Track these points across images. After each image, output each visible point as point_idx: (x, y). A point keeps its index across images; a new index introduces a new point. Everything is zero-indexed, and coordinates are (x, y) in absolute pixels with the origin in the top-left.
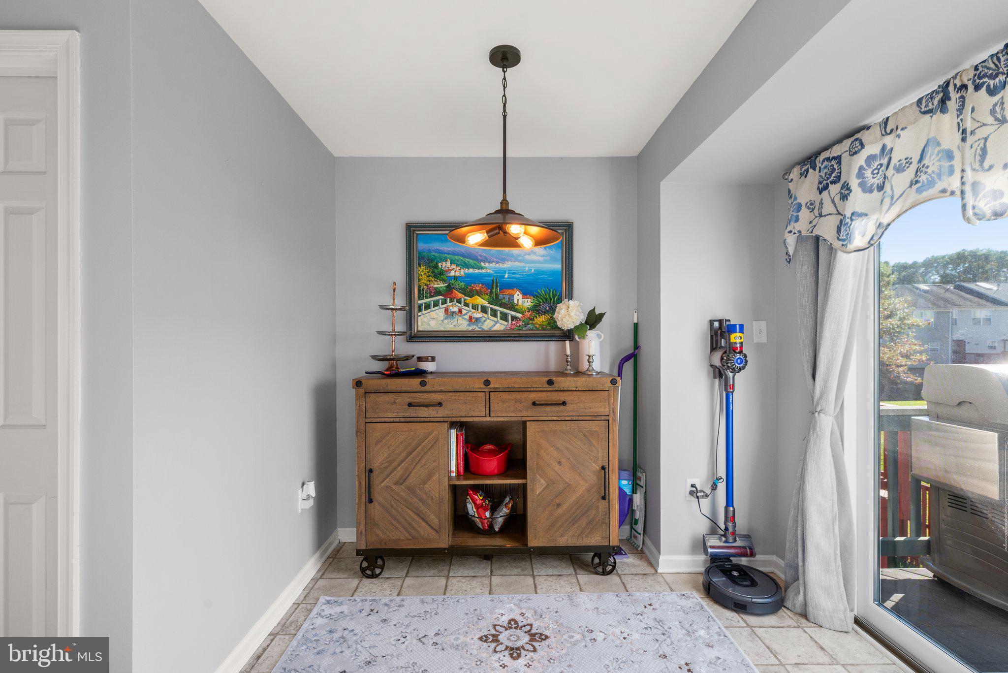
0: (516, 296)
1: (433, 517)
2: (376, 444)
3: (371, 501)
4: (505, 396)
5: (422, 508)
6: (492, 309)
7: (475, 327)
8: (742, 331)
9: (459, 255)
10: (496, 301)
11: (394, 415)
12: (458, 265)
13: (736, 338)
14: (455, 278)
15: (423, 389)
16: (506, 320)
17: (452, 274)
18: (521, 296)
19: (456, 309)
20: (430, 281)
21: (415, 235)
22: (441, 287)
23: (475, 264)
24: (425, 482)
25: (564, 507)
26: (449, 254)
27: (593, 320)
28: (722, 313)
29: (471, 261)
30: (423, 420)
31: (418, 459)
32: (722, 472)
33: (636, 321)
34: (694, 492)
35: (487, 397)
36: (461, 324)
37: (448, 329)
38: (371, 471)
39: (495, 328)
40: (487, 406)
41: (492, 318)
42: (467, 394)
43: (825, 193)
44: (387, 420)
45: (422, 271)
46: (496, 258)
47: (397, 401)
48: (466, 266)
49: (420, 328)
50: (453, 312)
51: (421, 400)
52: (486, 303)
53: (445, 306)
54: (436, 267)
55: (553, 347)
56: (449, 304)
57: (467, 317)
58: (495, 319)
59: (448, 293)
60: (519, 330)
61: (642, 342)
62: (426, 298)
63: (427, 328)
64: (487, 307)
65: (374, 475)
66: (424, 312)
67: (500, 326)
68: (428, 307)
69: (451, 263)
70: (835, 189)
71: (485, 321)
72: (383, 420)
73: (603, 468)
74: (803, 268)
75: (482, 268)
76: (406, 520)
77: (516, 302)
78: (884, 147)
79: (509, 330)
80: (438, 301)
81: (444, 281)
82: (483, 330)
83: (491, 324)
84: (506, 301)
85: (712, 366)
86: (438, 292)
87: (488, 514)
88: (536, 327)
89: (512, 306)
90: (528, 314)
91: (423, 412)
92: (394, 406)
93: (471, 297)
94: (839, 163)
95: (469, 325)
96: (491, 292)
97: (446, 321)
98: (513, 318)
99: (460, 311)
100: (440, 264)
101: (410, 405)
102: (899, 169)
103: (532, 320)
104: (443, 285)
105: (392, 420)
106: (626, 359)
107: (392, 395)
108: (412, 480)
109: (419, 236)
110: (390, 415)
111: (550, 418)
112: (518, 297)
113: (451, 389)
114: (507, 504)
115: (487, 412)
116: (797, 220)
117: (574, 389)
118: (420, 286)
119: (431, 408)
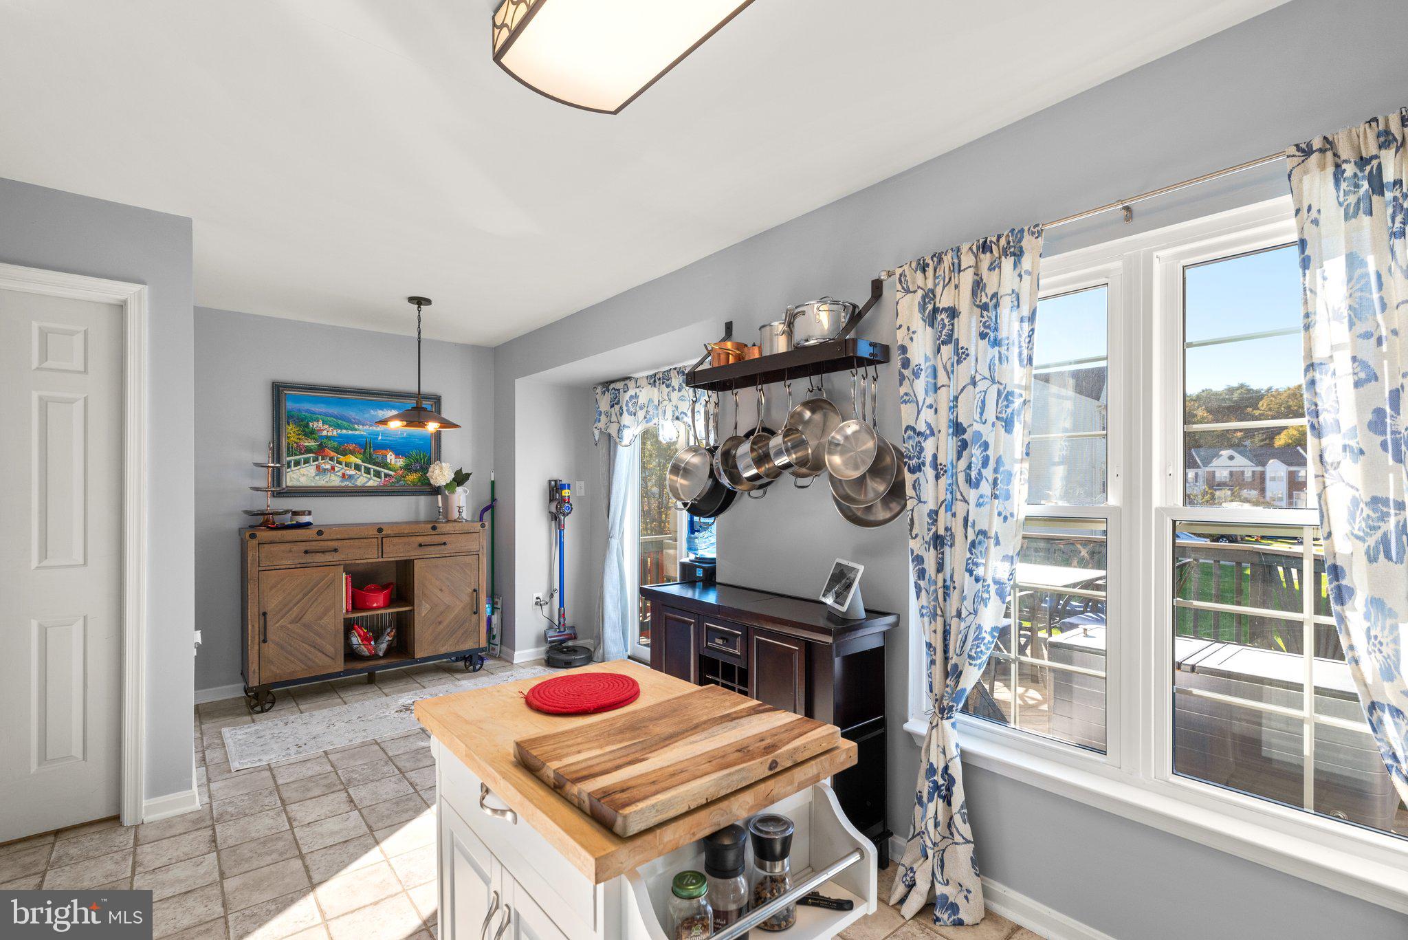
0: (388, 456)
1: (328, 647)
2: (271, 589)
3: (265, 641)
4: (396, 540)
5: (318, 640)
6: (365, 467)
7: (348, 483)
8: (569, 489)
9: (331, 416)
10: (370, 460)
11: (289, 562)
12: (330, 426)
13: (565, 493)
14: (327, 437)
15: (320, 538)
16: (380, 477)
17: (325, 433)
18: (393, 456)
19: (328, 467)
20: (300, 439)
21: (283, 394)
22: (312, 446)
23: (349, 426)
24: (321, 618)
25: (445, 624)
26: (320, 415)
27: (460, 478)
28: (556, 476)
29: (344, 423)
30: (319, 564)
31: (314, 599)
32: (557, 586)
33: (493, 479)
34: (538, 603)
35: (380, 542)
36: (334, 481)
37: (320, 485)
38: (264, 614)
39: (369, 484)
40: (380, 549)
41: (366, 475)
42: (362, 540)
43: (613, 409)
44: (282, 567)
45: (291, 431)
46: (370, 421)
47: (292, 550)
48: (339, 427)
49: (289, 484)
50: (325, 469)
51: (318, 548)
52: (359, 462)
53: (316, 463)
54: (307, 426)
55: (423, 501)
56: (320, 461)
57: (340, 474)
58: (369, 476)
59: (320, 451)
60: (391, 486)
61: (497, 496)
62: (296, 455)
63: (295, 484)
64: (361, 466)
65: (268, 617)
66: (293, 468)
67: (373, 482)
68: (297, 463)
69: (323, 424)
70: (617, 407)
71: (358, 478)
72: (278, 567)
73: (475, 590)
74: (602, 450)
75: (355, 430)
76: (301, 653)
77: (389, 461)
78: (635, 394)
79: (380, 486)
80: (309, 458)
81: (315, 440)
82: (356, 486)
83: (363, 480)
84: (379, 460)
85: (550, 512)
86: (308, 450)
87: (373, 643)
88: (408, 484)
89: (385, 465)
90: (401, 472)
91: (320, 558)
92: (290, 554)
93: (344, 456)
94: (619, 393)
95: (342, 481)
96: (365, 452)
97: (317, 478)
98: (386, 475)
99: (333, 468)
100: (311, 424)
101: (306, 552)
102: (641, 408)
103: (404, 477)
104: (314, 444)
105: (287, 567)
106: (486, 509)
107: (287, 545)
108: (307, 619)
109: (287, 396)
110: (286, 562)
111: (433, 556)
112: (391, 457)
113: (346, 537)
114: (389, 633)
115: (380, 554)
116: (599, 421)
117: (453, 532)
118: (288, 444)
119: (327, 553)
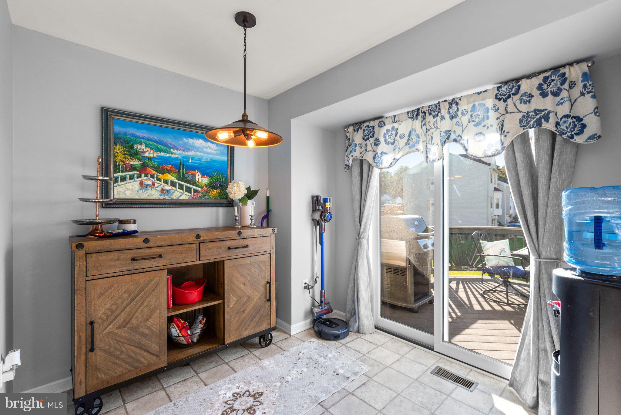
0: (197, 176)
1: (154, 345)
2: (98, 298)
3: (92, 350)
4: (211, 245)
5: (144, 341)
6: (179, 184)
7: (166, 196)
8: (330, 202)
9: (152, 141)
10: (182, 178)
11: (117, 270)
12: (151, 149)
13: (328, 205)
14: (149, 158)
15: (146, 245)
16: (190, 192)
17: (147, 155)
18: (200, 176)
19: (150, 183)
20: (126, 158)
21: (111, 119)
22: (137, 164)
23: (167, 150)
24: (147, 320)
25: (247, 312)
26: (143, 139)
27: (251, 194)
28: (317, 192)
29: (163, 147)
30: (145, 270)
31: (141, 303)
32: (319, 274)
33: (268, 195)
34: (307, 287)
35: (198, 247)
36: (154, 194)
37: (143, 198)
38: (92, 323)
39: (182, 198)
40: (198, 253)
41: (180, 190)
42: (183, 246)
43: (368, 141)
44: (109, 275)
45: (118, 150)
46: (183, 147)
47: (120, 258)
48: (160, 150)
49: (116, 197)
50: (147, 185)
51: (144, 255)
52: (174, 179)
53: (140, 179)
54: (132, 147)
55: (221, 211)
56: (143, 178)
57: (159, 189)
58: (182, 191)
59: (143, 169)
60: (199, 199)
61: (272, 207)
62: (122, 172)
63: (122, 196)
64: (176, 182)
65: (95, 326)
66: (120, 183)
67: (185, 196)
68: (123, 179)
69: (146, 147)
70: (372, 140)
71: (174, 192)
72: (106, 276)
73: (268, 282)
74: (356, 173)
75: (172, 153)
76: (128, 356)
77: (197, 179)
78: (393, 127)
79: (192, 199)
80: (134, 175)
81: (139, 159)
82: (172, 199)
83: (178, 194)
84: (190, 178)
85: (313, 220)
86: (133, 168)
87: (189, 332)
88: (211, 198)
89: (194, 183)
90: (206, 189)
91: (146, 264)
92: (118, 262)
93: (162, 174)
94: (373, 129)
95: (161, 195)
96: (179, 172)
97: (141, 192)
98: (195, 191)
99: (153, 184)
100: (135, 146)
101: (133, 259)
102: (401, 138)
103: (208, 192)
104: (138, 163)
105: (115, 274)
106: (264, 218)
107: (115, 253)
108: (133, 322)
109: (115, 120)
110: (113, 270)
111: (239, 257)
112: (198, 177)
113: (170, 243)
114: (201, 321)
115: (198, 257)
116: (355, 151)
117: (252, 237)
118: (116, 162)
119: (153, 260)
